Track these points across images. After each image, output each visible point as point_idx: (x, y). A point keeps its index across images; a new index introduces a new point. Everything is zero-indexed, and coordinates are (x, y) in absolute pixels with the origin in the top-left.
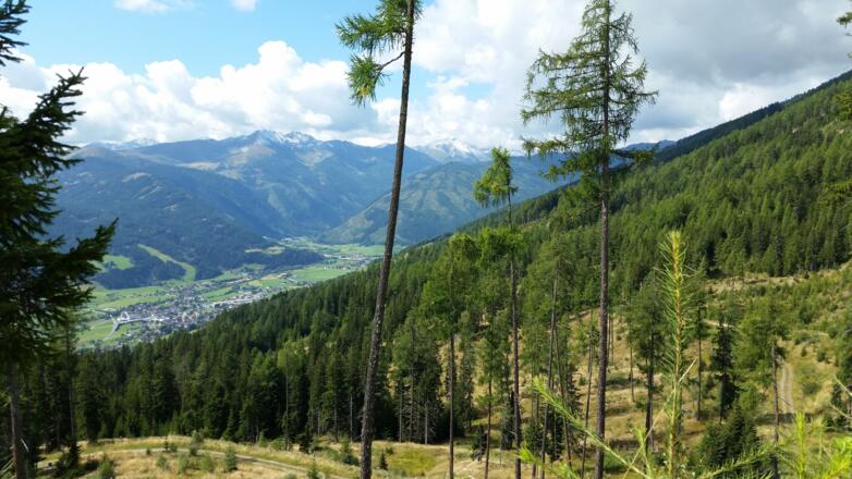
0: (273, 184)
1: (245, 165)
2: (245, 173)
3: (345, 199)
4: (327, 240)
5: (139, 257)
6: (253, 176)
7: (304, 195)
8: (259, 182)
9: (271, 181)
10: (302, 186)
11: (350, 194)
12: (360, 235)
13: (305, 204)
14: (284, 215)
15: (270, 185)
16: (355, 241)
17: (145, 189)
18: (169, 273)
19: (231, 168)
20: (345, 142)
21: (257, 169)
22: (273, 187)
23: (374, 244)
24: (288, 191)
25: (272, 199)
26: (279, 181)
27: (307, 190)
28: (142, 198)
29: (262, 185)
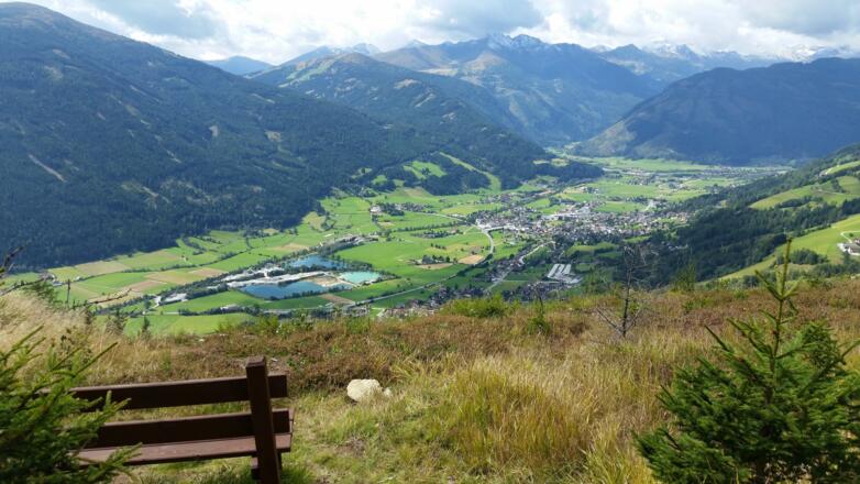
0: (514, 92)
1: (484, 72)
2: (484, 79)
3: (582, 106)
4: (586, 151)
5: (447, 165)
6: (492, 83)
7: (545, 104)
8: (499, 89)
9: (512, 88)
10: (540, 94)
11: (587, 102)
12: (623, 148)
13: (546, 113)
14: (526, 124)
15: (509, 93)
16: (618, 154)
17: (420, 96)
18: (478, 183)
19: (470, 74)
20: (573, 45)
21: (496, 76)
22: (515, 96)
23: (642, 158)
24: (528, 99)
25: (513, 108)
26: (519, 88)
27: (546, 98)
28: (419, 105)
29: (502, 92)
